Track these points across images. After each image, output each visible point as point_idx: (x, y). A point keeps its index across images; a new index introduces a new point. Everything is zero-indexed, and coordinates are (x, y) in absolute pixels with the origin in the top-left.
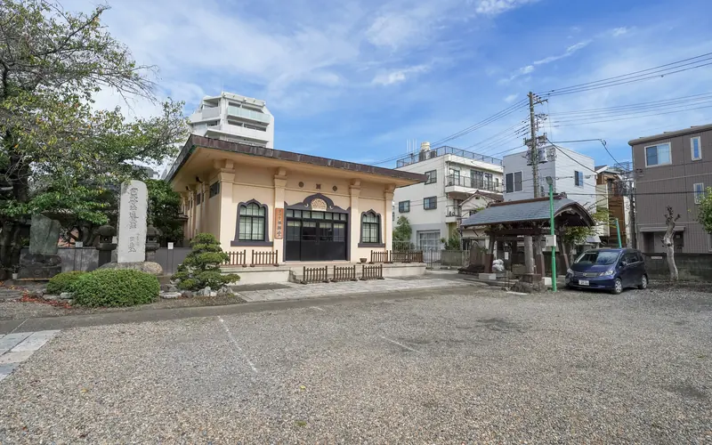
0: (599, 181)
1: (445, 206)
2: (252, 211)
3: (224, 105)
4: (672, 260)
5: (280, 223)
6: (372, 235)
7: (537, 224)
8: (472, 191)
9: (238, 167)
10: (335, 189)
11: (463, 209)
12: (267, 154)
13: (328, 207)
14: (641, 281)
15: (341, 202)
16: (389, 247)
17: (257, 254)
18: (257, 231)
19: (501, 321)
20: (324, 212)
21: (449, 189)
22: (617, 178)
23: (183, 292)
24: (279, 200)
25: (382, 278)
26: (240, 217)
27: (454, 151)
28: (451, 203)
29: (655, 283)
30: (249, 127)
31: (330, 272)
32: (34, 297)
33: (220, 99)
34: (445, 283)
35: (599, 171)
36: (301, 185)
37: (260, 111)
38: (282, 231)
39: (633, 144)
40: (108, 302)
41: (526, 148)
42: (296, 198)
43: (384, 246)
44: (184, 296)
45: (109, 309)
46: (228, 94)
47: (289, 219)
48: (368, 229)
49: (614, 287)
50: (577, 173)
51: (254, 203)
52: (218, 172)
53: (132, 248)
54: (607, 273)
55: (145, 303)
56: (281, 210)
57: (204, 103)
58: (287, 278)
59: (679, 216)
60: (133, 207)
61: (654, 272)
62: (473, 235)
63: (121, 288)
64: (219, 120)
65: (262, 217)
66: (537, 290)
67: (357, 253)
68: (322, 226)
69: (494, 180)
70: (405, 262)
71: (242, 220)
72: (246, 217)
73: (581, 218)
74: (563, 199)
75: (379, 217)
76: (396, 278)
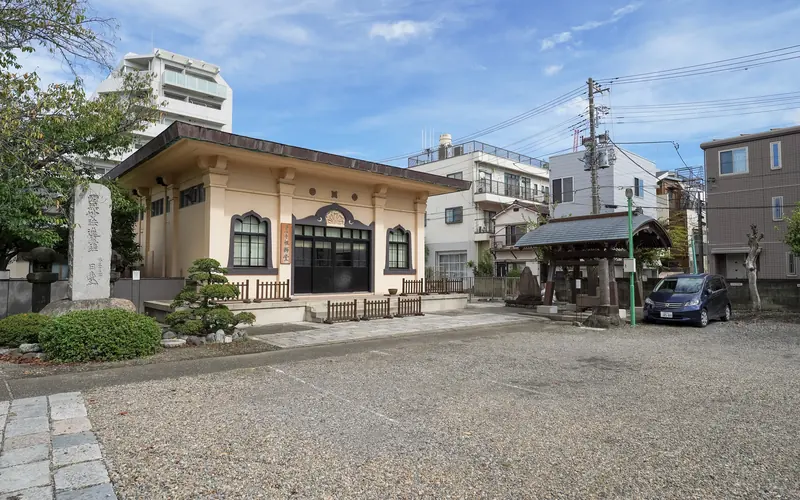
0: (659, 192)
1: (473, 219)
2: (251, 227)
3: (158, 69)
4: (754, 287)
5: (287, 243)
6: (400, 259)
7: (609, 245)
8: (509, 200)
9: (233, 167)
10: (355, 197)
11: (497, 222)
12: (276, 151)
13: (346, 221)
14: (725, 312)
15: (362, 215)
16: (421, 275)
17: (262, 285)
18: (257, 253)
19: (604, 360)
20: (341, 229)
21: (479, 198)
22: (679, 186)
23: (186, 337)
24: (285, 211)
25: (420, 314)
26: (234, 235)
27: (484, 148)
28: (480, 216)
29: (736, 314)
30: (197, 102)
31: (360, 306)
33: (151, 59)
34: (501, 319)
35: (661, 178)
36: (313, 192)
37: (211, 80)
38: (289, 253)
39: (705, 147)
40: (103, 354)
42: (306, 209)
43: (414, 272)
44: (190, 343)
45: (108, 364)
46: (164, 54)
47: (298, 238)
48: (395, 251)
49: (701, 319)
50: (637, 180)
51: (252, 216)
52: (206, 173)
53: (92, 279)
54: (692, 304)
55: (148, 354)
56: (287, 225)
57: (125, 63)
58: (302, 317)
59: (762, 236)
60: (93, 222)
61: (734, 301)
62: (510, 258)
63: (118, 335)
64: (151, 91)
65: (262, 235)
66: (616, 324)
67: (383, 283)
68: (339, 247)
69: (532, 187)
70: (443, 293)
71: (237, 240)
72: (241, 234)
73: (658, 238)
74: (639, 215)
75: (408, 235)
76: (434, 314)
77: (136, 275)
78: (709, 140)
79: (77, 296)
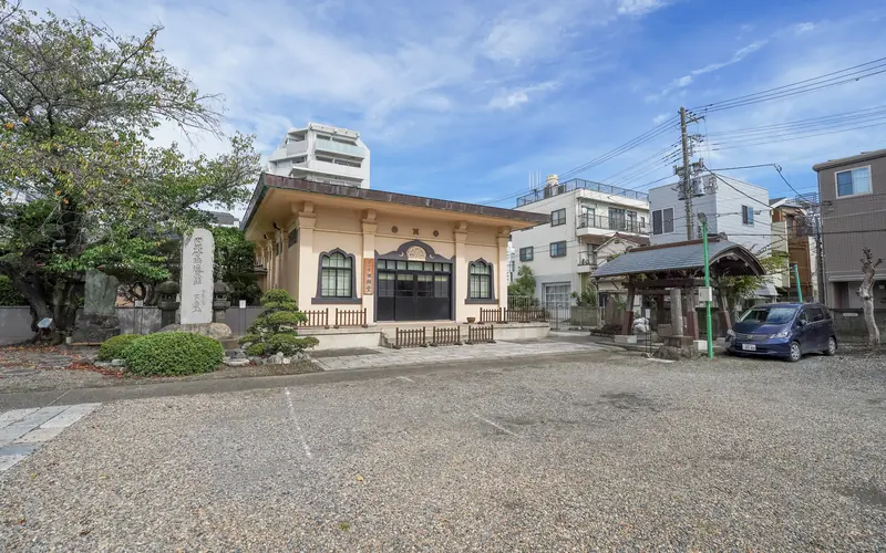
0: (776, 217)
1: (577, 253)
2: (336, 262)
3: (311, 139)
4: (871, 318)
5: (369, 276)
6: (483, 289)
7: (688, 273)
8: (611, 233)
10: (436, 234)
11: (599, 255)
12: (352, 194)
13: (428, 255)
14: (828, 345)
15: (443, 250)
16: (504, 304)
17: (341, 313)
18: (343, 286)
19: (633, 397)
20: (423, 263)
21: (581, 232)
22: (800, 212)
23: (251, 358)
24: (368, 248)
25: (493, 342)
26: (322, 270)
27: (586, 185)
28: (584, 248)
29: (848, 347)
30: (341, 163)
31: (429, 334)
32: (85, 364)
33: (306, 132)
34: (571, 348)
35: (774, 206)
36: (395, 230)
37: (353, 144)
38: (371, 285)
39: (818, 169)
40: (163, 371)
41: (677, 179)
42: (389, 245)
43: (497, 302)
44: (253, 364)
45: (164, 379)
46: (316, 126)
47: (380, 271)
48: (477, 283)
49: (789, 353)
50: (745, 208)
51: (338, 253)
52: (296, 216)
53: (196, 306)
54: (780, 335)
55: (206, 371)
56: (370, 260)
57: (288, 136)
58: (377, 342)
59: (880, 261)
60: (198, 260)
61: (846, 333)
63: (177, 354)
64: (306, 156)
65: (348, 269)
67: (464, 311)
68: (421, 278)
69: (639, 220)
70: (523, 322)
71: (325, 273)
72: (329, 269)
73: (746, 265)
74: (722, 241)
75: (490, 267)
76: (510, 341)
77: (243, 304)
79: (184, 320)
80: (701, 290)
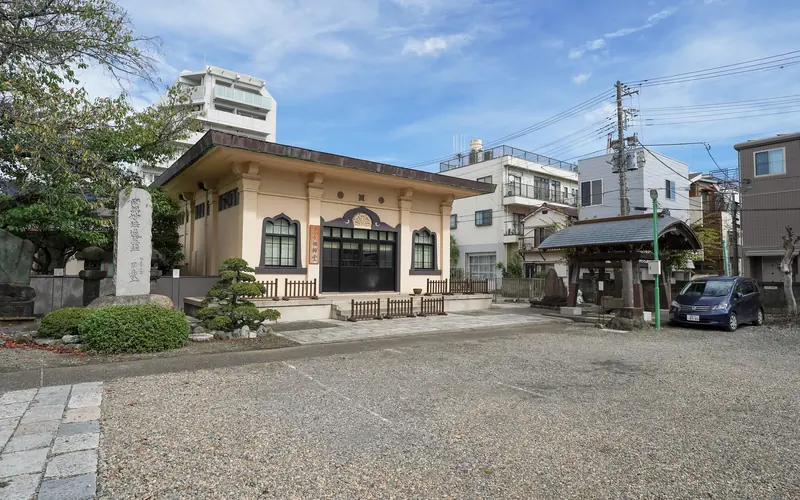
0: (692, 191)
1: (503, 222)
2: (282, 229)
3: (209, 84)
4: (790, 291)
6: (426, 260)
7: (634, 247)
8: (538, 203)
9: (265, 172)
10: (381, 200)
11: (526, 225)
12: (304, 157)
13: (373, 223)
14: (756, 316)
15: (388, 218)
16: (446, 275)
17: (291, 283)
18: (287, 253)
20: (368, 231)
21: (508, 201)
22: (713, 188)
23: (214, 332)
24: (314, 214)
25: (444, 314)
26: (266, 236)
27: (513, 152)
28: (510, 218)
29: (770, 318)
30: (243, 114)
31: (383, 306)
32: (21, 341)
33: (203, 75)
34: (524, 320)
35: (694, 180)
36: (340, 195)
37: (257, 93)
38: (317, 254)
39: (738, 148)
40: (133, 347)
41: (612, 152)
42: (335, 212)
43: (440, 273)
44: (217, 338)
45: (137, 356)
46: (215, 70)
47: (326, 239)
48: (420, 253)
49: (729, 323)
50: (668, 182)
51: (283, 219)
53: (134, 277)
54: (720, 307)
55: (176, 347)
56: (316, 227)
57: (181, 80)
58: (328, 316)
59: (798, 238)
60: (135, 224)
61: (770, 306)
62: (539, 259)
63: (148, 329)
64: (203, 104)
65: (292, 236)
66: (639, 326)
67: (409, 283)
68: (367, 248)
69: (562, 190)
70: (467, 293)
71: (269, 241)
72: (272, 236)
73: (686, 240)
74: (666, 217)
75: (433, 237)
76: (459, 313)
77: (176, 273)
78: (744, 141)
79: (120, 292)
80: (650, 263)
